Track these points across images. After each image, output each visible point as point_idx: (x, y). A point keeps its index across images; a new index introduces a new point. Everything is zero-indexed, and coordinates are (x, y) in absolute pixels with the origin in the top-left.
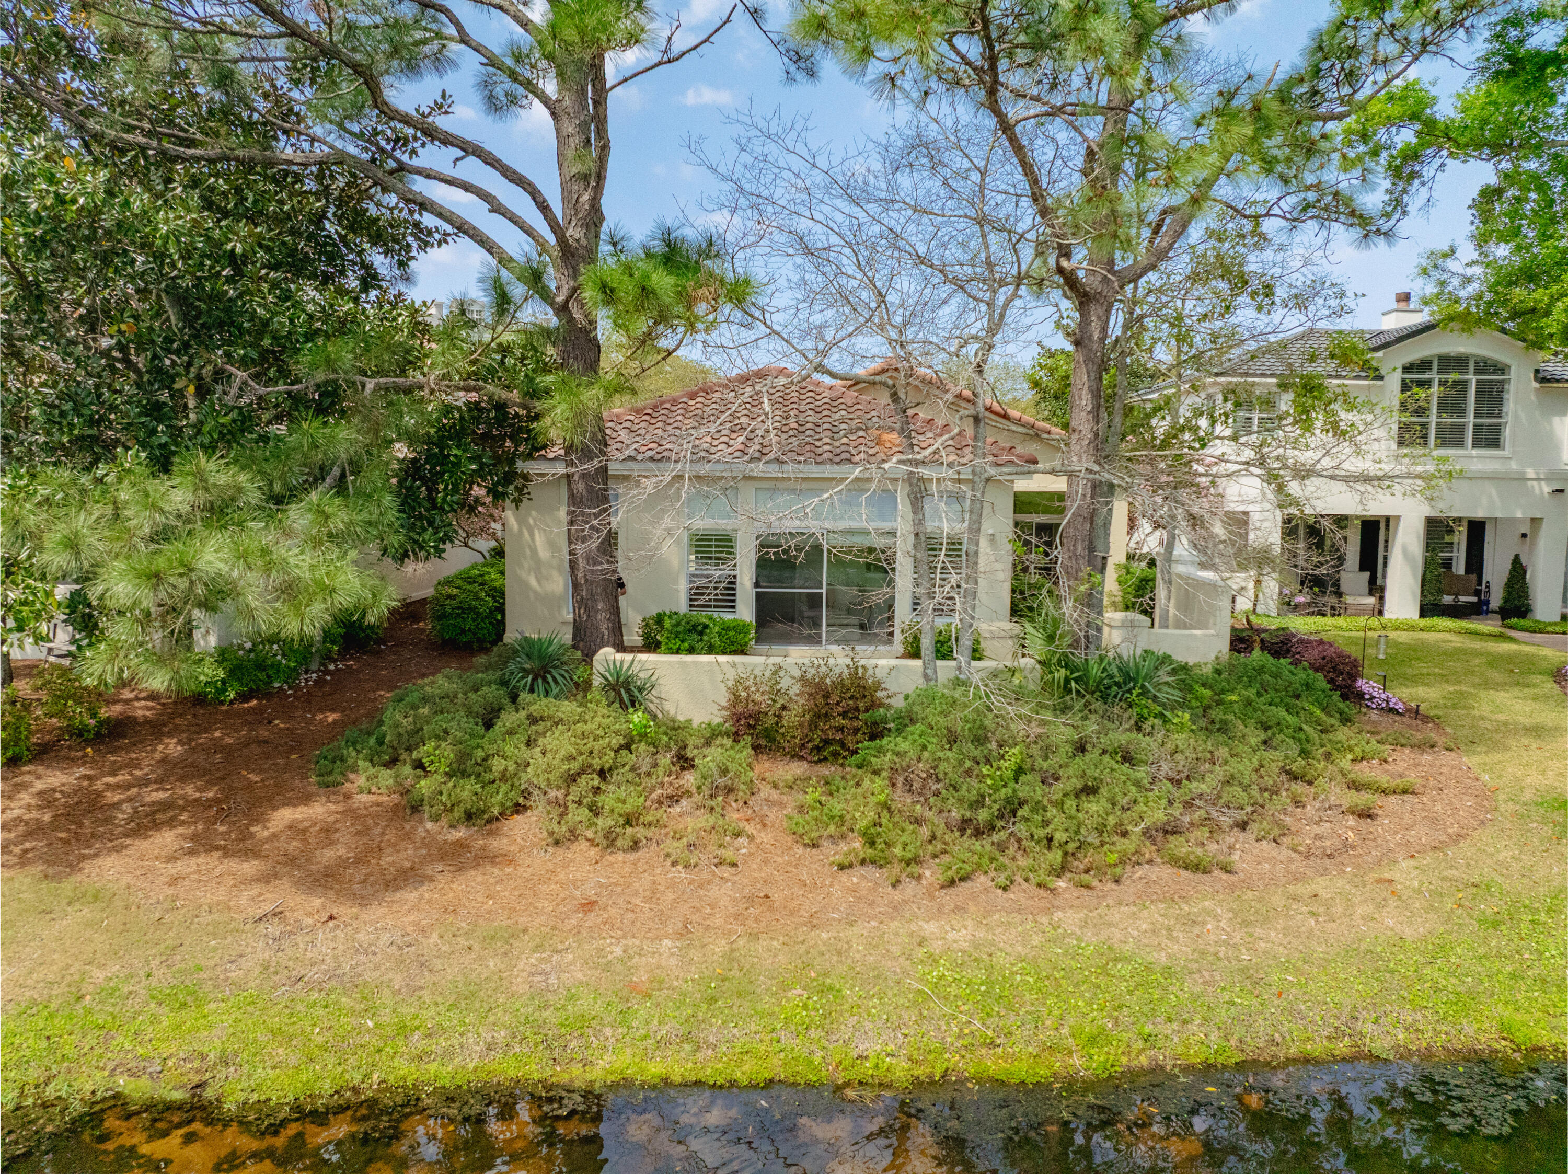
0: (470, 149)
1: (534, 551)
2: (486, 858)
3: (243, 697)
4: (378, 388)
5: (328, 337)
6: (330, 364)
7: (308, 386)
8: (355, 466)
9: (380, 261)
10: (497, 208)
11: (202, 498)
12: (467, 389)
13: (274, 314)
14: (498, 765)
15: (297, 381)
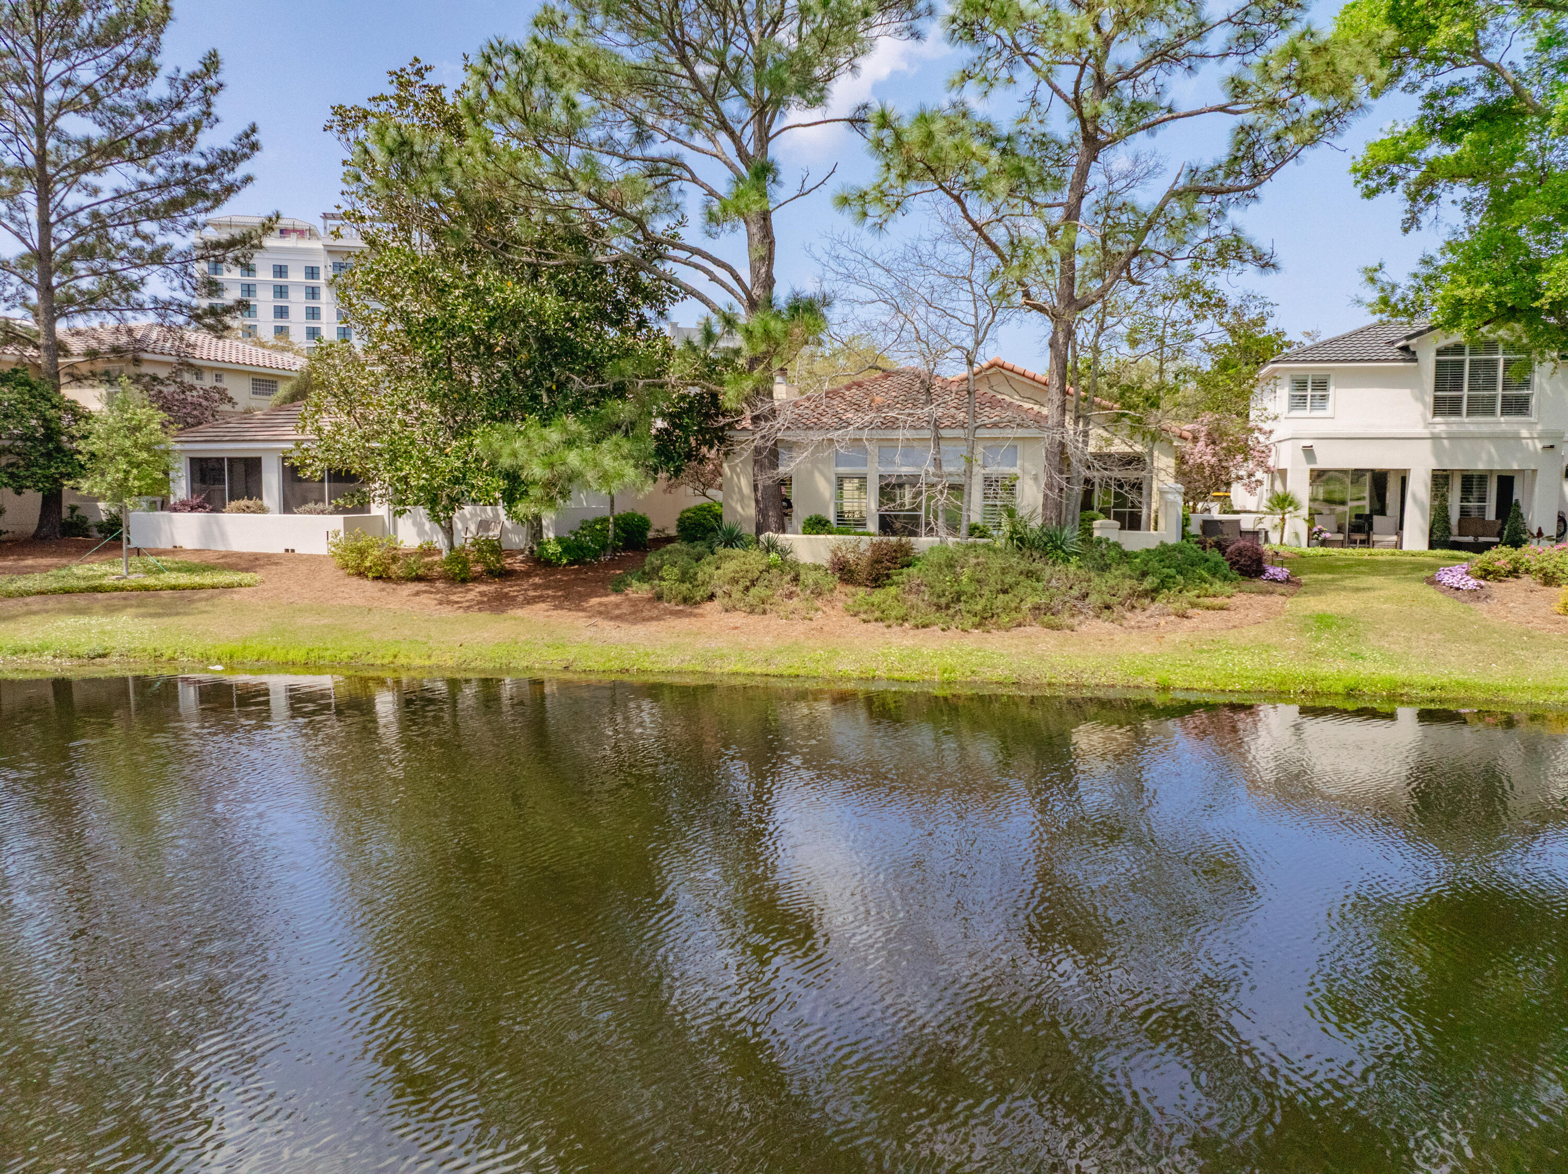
0: (694, 251)
1: (740, 489)
2: (691, 615)
3: (570, 563)
4: (645, 385)
5: (619, 358)
6: (621, 373)
7: (608, 386)
8: (633, 424)
9: (648, 313)
10: (713, 278)
11: (565, 437)
12: (693, 385)
13: (593, 347)
14: (700, 576)
15: (603, 382)
